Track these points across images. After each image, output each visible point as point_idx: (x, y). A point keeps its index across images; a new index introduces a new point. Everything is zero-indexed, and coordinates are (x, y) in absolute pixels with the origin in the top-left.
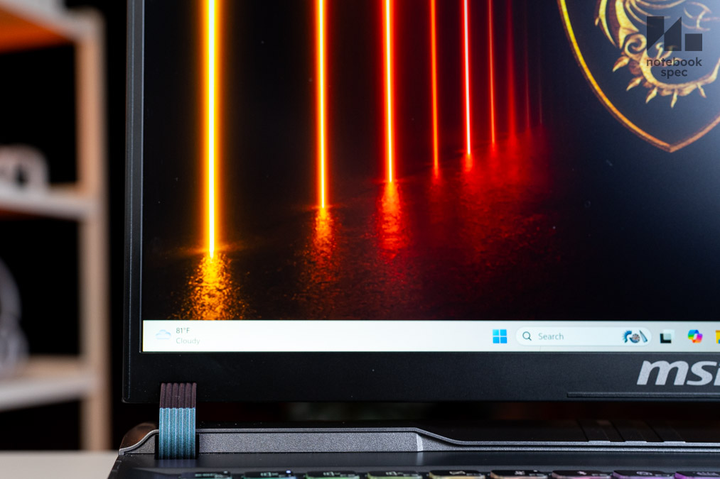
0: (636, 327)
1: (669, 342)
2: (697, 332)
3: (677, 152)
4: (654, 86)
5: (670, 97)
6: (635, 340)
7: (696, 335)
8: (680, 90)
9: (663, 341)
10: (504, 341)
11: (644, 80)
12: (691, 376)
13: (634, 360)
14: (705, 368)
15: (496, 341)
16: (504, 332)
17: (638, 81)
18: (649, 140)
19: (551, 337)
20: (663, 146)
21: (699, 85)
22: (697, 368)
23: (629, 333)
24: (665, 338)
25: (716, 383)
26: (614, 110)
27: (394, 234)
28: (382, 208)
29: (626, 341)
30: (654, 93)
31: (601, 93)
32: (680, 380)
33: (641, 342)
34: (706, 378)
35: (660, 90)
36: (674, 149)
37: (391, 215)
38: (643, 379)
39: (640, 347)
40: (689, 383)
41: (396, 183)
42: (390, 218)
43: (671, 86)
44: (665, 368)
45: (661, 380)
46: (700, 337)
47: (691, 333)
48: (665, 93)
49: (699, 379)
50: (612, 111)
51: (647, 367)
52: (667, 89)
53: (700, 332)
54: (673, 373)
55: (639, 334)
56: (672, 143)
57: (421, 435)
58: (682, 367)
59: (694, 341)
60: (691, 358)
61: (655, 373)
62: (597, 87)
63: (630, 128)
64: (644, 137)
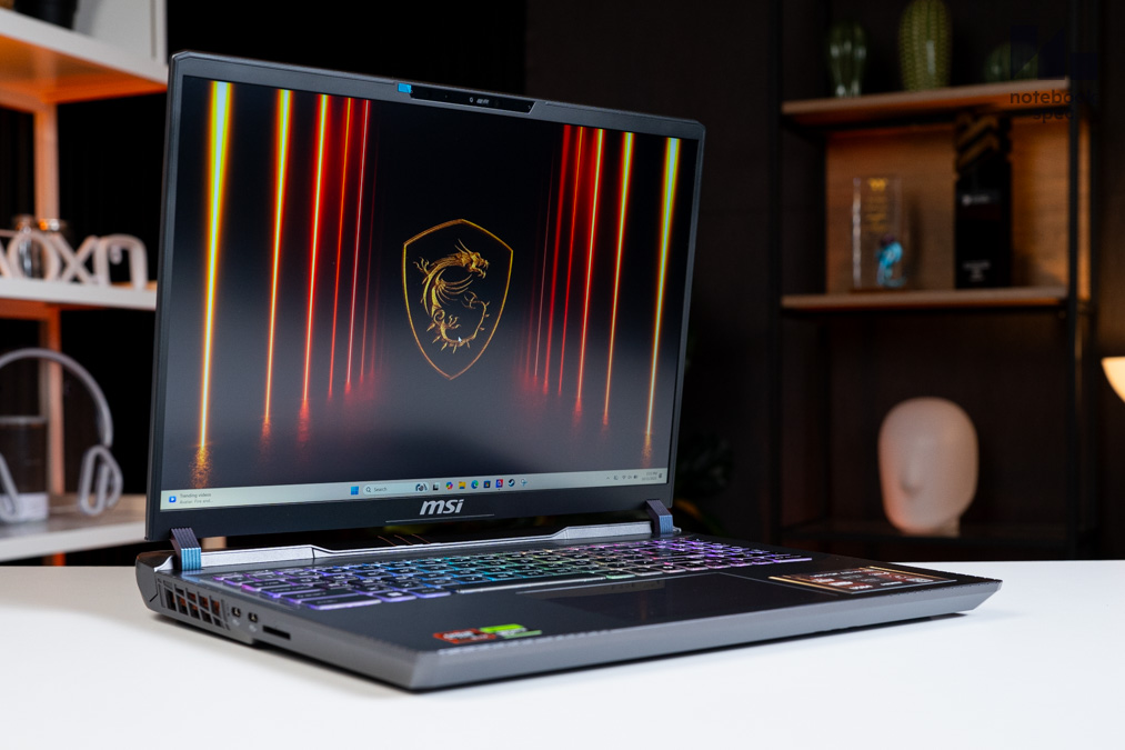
0: (422, 482)
1: (437, 489)
2: (451, 483)
6: (421, 489)
7: (450, 485)
9: (434, 489)
12: (446, 509)
13: (419, 501)
14: (452, 504)
21: (467, 341)
22: (449, 504)
23: (419, 485)
24: (436, 487)
25: (457, 512)
29: (417, 490)
32: (439, 512)
33: (424, 490)
34: (452, 509)
38: (422, 512)
39: (424, 493)
40: (445, 512)
44: (434, 504)
45: (431, 512)
46: (452, 486)
47: (448, 484)
49: (449, 510)
51: (426, 504)
54: (438, 506)
55: (424, 485)
58: (442, 503)
59: (449, 488)
60: (446, 498)
61: (429, 507)
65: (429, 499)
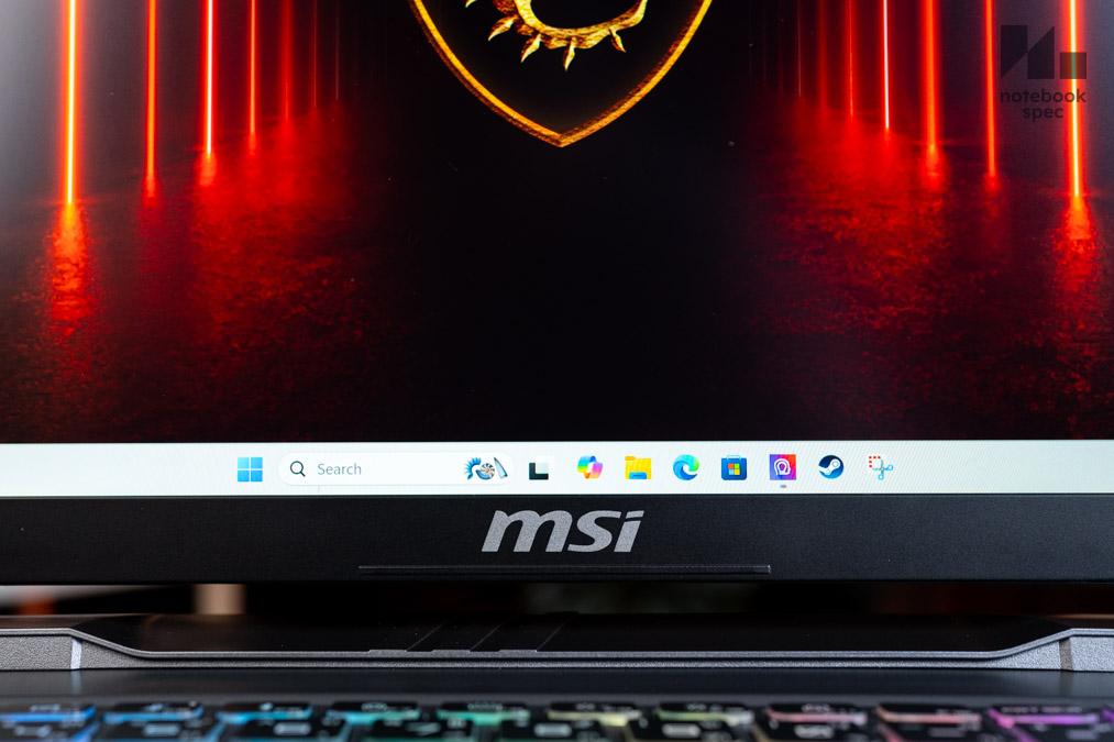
0: (486, 451)
1: (545, 477)
2: (593, 459)
3: (571, 146)
4: (536, 32)
5: (564, 50)
6: (486, 474)
7: (591, 465)
8: (580, 39)
9: (534, 476)
10: (258, 477)
11: (520, 21)
12: (575, 536)
13: (484, 507)
14: (599, 522)
15: (243, 477)
16: (258, 462)
17: (508, 23)
18: (525, 126)
19: (340, 470)
20: (547, 137)
21: (614, 28)
22: (587, 523)
23: (476, 462)
24: (538, 471)
25: (618, 549)
26: (466, 73)
27: (72, 292)
28: (54, 249)
29: (470, 477)
30: (536, 44)
31: (443, 45)
32: (556, 544)
33: (496, 478)
34: (602, 539)
35: (547, 38)
36: (566, 141)
37: (68, 260)
38: (492, 543)
39: (493, 487)
40: (572, 548)
41: (78, 206)
42: (67, 266)
43: (566, 32)
44: (531, 521)
45: (524, 544)
46: (598, 468)
47: (583, 462)
48: (555, 44)
49: (589, 540)
50: (462, 77)
51: (501, 521)
52: (558, 36)
53: (599, 460)
54: (546, 531)
55: (492, 463)
56: (564, 131)
57: (80, 640)
58: (562, 519)
59: (588, 476)
60: (577, 505)
61: (514, 531)
62: (437, 35)
63: (493, 105)
64: (516, 120)
65: (512, 503)
